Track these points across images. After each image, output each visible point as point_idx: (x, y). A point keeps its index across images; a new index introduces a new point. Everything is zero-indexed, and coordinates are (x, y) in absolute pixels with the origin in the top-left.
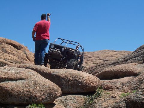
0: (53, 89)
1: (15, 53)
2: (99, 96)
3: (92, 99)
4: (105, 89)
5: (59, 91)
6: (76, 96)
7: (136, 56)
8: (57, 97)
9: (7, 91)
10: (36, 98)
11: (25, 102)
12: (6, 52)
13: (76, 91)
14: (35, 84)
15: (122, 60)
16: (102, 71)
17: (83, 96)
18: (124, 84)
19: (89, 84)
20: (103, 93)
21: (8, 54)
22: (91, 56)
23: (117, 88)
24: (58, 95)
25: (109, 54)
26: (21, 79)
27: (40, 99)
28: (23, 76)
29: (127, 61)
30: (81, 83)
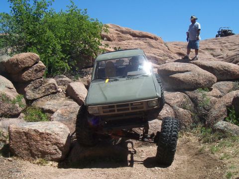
0: (211, 77)
1: (160, 47)
5: (216, 79)
6: (226, 82)
8: (215, 83)
9: (179, 80)
10: (200, 84)
11: (193, 87)
12: (153, 47)
13: (226, 78)
14: (199, 75)
17: (232, 82)
19: (236, 73)
21: (154, 49)
22: (225, 42)
24: (215, 81)
26: (187, 71)
27: (203, 85)
30: (230, 72)
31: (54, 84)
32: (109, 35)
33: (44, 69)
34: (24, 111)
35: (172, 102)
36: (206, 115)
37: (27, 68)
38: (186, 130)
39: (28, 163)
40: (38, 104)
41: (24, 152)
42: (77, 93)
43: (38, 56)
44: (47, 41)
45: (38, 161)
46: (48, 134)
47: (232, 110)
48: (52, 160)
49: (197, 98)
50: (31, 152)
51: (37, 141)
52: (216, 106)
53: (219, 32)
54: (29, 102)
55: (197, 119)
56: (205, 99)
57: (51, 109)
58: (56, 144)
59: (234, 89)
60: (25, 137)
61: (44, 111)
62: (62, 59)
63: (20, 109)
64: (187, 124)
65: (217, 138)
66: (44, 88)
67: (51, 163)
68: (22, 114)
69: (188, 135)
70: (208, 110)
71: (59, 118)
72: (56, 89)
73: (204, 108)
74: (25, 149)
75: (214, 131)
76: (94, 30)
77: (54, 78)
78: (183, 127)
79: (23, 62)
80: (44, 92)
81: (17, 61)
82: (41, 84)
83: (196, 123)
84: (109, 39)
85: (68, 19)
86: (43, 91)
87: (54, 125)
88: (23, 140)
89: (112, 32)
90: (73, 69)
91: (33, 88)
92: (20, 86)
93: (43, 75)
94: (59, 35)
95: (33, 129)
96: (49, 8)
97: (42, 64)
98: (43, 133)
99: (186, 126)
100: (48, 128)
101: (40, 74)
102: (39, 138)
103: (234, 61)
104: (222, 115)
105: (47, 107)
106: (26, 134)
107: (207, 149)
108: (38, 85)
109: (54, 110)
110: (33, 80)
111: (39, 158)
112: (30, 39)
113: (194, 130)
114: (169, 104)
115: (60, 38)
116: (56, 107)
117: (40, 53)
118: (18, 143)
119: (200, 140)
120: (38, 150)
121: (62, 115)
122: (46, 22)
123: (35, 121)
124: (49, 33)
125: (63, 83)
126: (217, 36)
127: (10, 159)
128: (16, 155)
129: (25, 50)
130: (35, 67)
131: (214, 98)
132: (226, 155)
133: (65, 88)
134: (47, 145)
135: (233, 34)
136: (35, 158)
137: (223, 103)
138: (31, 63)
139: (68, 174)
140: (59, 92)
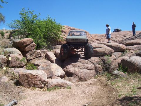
0: (111, 50)
2: (126, 52)
3: (124, 54)
4: (128, 50)
5: (113, 51)
6: (118, 52)
7: (140, 36)
8: (113, 53)
10: (106, 53)
11: (103, 55)
14: (106, 49)
16: (126, 43)
17: (121, 53)
18: (135, 48)
19: (123, 48)
20: (128, 51)
22: (117, 34)
23: (133, 49)
25: (127, 33)
27: (108, 54)
28: (101, 46)
29: (136, 38)
30: (120, 48)
31: (40, 53)
32: (65, 31)
33: (35, 46)
34: (26, 65)
35: (93, 62)
36: (109, 68)
37: (27, 45)
38: (100, 74)
39: (27, 89)
40: (33, 62)
41: (26, 84)
42: (50, 57)
43: (33, 40)
44: (37, 33)
45: (32, 88)
46: (36, 76)
47: (121, 65)
48: (38, 88)
49: (105, 60)
50: (29, 84)
51: (31, 79)
52: (114, 64)
53: (115, 30)
54: (28, 61)
55: (105, 69)
56: (108, 60)
57: (38, 64)
58: (40, 80)
59: (122, 56)
60: (26, 77)
61: (35, 65)
62: (43, 41)
63: (24, 64)
64: (100, 72)
65: (114, 78)
66: (35, 54)
67: (38, 89)
68: (25, 66)
69: (101, 77)
70: (110, 65)
71: (42, 68)
72: (40, 55)
73: (108, 64)
74: (26, 82)
75: (113, 75)
76: (58, 28)
77: (40, 50)
78: (99, 73)
79: (26, 43)
80: (35, 56)
81: (23, 42)
82: (34, 52)
83: (105, 71)
84: (65, 33)
85: (46, 23)
87: (39, 72)
88: (25, 78)
89: (66, 29)
90: (49, 46)
91: (30, 54)
92: (24, 53)
93: (35, 49)
94: (42, 30)
95: (30, 73)
96: (38, 18)
97: (35, 44)
98: (34, 75)
99: (100, 73)
100: (37, 73)
101: (33, 48)
102: (32, 77)
103: (122, 43)
104: (116, 68)
105: (36, 63)
106: (27, 75)
107: (110, 83)
108: (32, 53)
109: (40, 65)
110: (30, 51)
111: (32, 86)
112: (29, 32)
113: (103, 74)
115: (43, 32)
116: (40, 63)
117: (34, 38)
118: (23, 80)
119: (106, 79)
120: (32, 83)
121: (43, 67)
122: (37, 24)
123: (31, 69)
124: (38, 29)
125: (44, 52)
126: (114, 32)
127: (19, 87)
128: (22, 85)
129: (27, 37)
130: (31, 45)
131: (112, 60)
132: (118, 86)
133: (45, 54)
134: (36, 81)
135: (121, 31)
136: (31, 87)
137: (117, 62)
138: (29, 43)
139: (45, 94)
140: (42, 56)
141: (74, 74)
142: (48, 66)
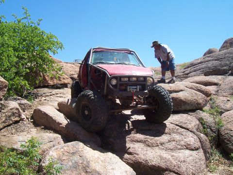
7: (195, 71)
9: (181, 100)
10: (200, 104)
15: (182, 74)
26: (182, 90)
31: (17, 109)
35: (190, 127)
66: (4, 115)
72: (20, 115)
80: (4, 122)
86: (4, 120)
97: (3, 80)
114: (188, 129)
133: (30, 114)
140: (22, 120)
141: (167, 170)
142: (73, 154)
